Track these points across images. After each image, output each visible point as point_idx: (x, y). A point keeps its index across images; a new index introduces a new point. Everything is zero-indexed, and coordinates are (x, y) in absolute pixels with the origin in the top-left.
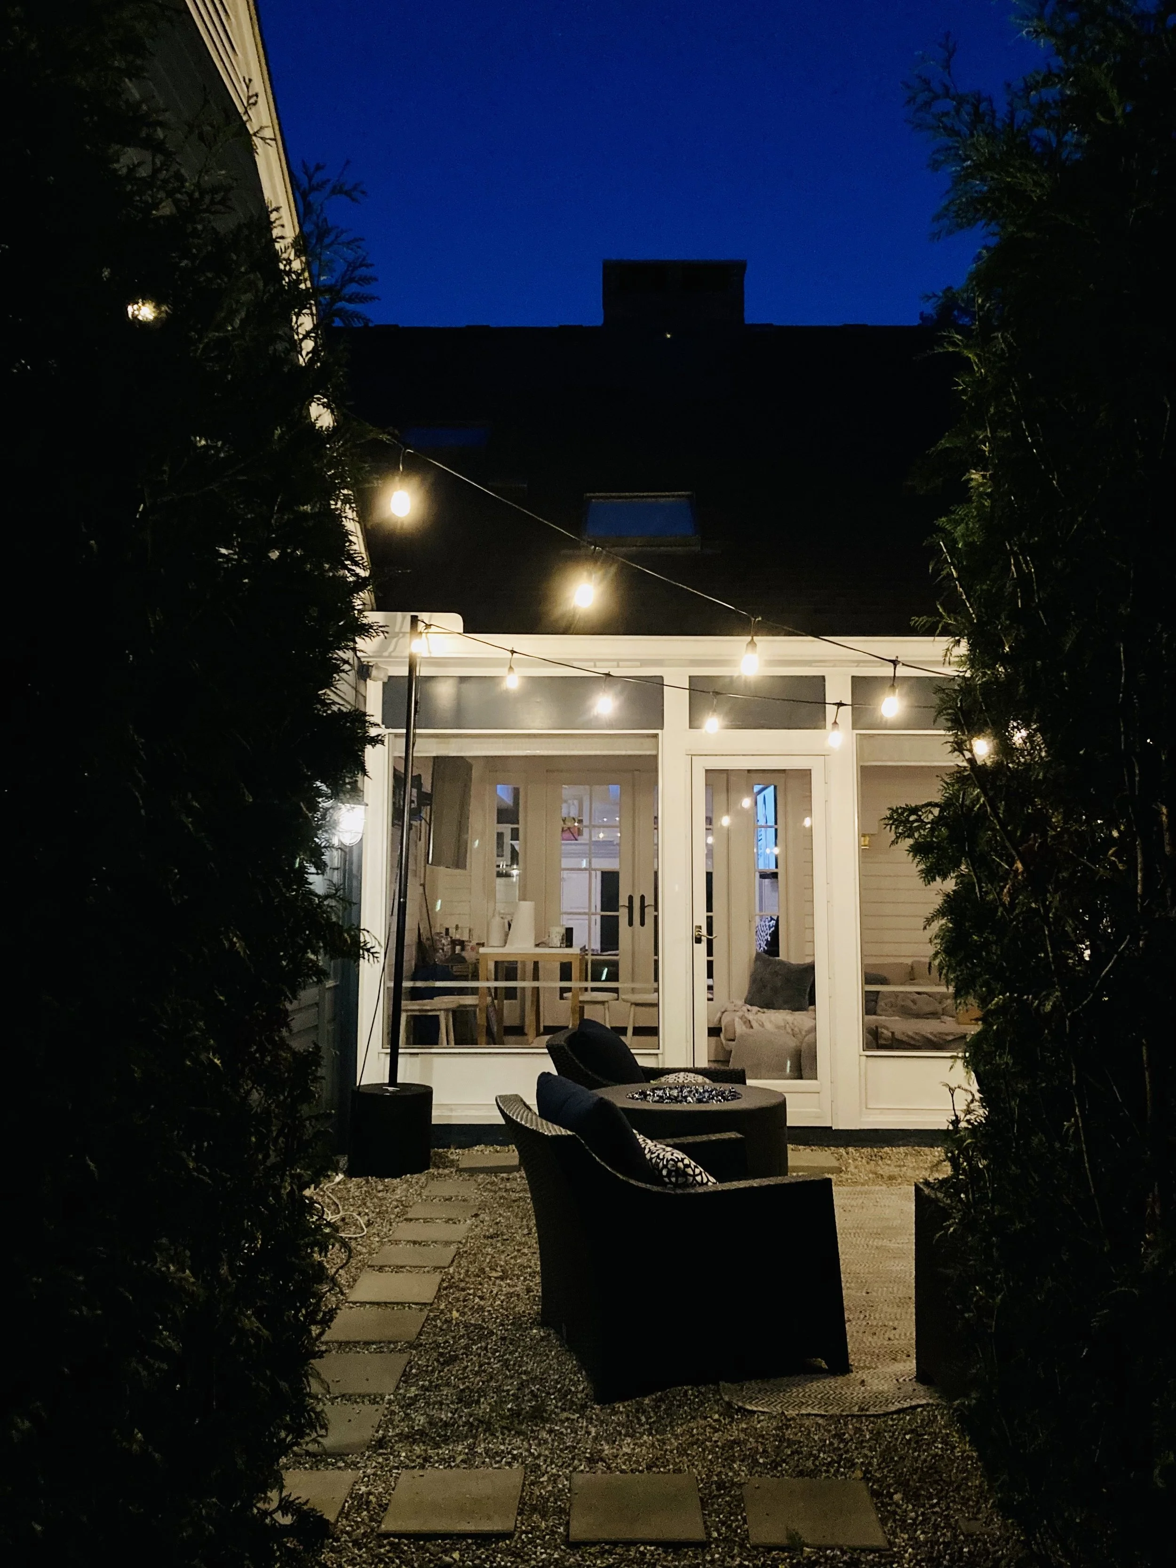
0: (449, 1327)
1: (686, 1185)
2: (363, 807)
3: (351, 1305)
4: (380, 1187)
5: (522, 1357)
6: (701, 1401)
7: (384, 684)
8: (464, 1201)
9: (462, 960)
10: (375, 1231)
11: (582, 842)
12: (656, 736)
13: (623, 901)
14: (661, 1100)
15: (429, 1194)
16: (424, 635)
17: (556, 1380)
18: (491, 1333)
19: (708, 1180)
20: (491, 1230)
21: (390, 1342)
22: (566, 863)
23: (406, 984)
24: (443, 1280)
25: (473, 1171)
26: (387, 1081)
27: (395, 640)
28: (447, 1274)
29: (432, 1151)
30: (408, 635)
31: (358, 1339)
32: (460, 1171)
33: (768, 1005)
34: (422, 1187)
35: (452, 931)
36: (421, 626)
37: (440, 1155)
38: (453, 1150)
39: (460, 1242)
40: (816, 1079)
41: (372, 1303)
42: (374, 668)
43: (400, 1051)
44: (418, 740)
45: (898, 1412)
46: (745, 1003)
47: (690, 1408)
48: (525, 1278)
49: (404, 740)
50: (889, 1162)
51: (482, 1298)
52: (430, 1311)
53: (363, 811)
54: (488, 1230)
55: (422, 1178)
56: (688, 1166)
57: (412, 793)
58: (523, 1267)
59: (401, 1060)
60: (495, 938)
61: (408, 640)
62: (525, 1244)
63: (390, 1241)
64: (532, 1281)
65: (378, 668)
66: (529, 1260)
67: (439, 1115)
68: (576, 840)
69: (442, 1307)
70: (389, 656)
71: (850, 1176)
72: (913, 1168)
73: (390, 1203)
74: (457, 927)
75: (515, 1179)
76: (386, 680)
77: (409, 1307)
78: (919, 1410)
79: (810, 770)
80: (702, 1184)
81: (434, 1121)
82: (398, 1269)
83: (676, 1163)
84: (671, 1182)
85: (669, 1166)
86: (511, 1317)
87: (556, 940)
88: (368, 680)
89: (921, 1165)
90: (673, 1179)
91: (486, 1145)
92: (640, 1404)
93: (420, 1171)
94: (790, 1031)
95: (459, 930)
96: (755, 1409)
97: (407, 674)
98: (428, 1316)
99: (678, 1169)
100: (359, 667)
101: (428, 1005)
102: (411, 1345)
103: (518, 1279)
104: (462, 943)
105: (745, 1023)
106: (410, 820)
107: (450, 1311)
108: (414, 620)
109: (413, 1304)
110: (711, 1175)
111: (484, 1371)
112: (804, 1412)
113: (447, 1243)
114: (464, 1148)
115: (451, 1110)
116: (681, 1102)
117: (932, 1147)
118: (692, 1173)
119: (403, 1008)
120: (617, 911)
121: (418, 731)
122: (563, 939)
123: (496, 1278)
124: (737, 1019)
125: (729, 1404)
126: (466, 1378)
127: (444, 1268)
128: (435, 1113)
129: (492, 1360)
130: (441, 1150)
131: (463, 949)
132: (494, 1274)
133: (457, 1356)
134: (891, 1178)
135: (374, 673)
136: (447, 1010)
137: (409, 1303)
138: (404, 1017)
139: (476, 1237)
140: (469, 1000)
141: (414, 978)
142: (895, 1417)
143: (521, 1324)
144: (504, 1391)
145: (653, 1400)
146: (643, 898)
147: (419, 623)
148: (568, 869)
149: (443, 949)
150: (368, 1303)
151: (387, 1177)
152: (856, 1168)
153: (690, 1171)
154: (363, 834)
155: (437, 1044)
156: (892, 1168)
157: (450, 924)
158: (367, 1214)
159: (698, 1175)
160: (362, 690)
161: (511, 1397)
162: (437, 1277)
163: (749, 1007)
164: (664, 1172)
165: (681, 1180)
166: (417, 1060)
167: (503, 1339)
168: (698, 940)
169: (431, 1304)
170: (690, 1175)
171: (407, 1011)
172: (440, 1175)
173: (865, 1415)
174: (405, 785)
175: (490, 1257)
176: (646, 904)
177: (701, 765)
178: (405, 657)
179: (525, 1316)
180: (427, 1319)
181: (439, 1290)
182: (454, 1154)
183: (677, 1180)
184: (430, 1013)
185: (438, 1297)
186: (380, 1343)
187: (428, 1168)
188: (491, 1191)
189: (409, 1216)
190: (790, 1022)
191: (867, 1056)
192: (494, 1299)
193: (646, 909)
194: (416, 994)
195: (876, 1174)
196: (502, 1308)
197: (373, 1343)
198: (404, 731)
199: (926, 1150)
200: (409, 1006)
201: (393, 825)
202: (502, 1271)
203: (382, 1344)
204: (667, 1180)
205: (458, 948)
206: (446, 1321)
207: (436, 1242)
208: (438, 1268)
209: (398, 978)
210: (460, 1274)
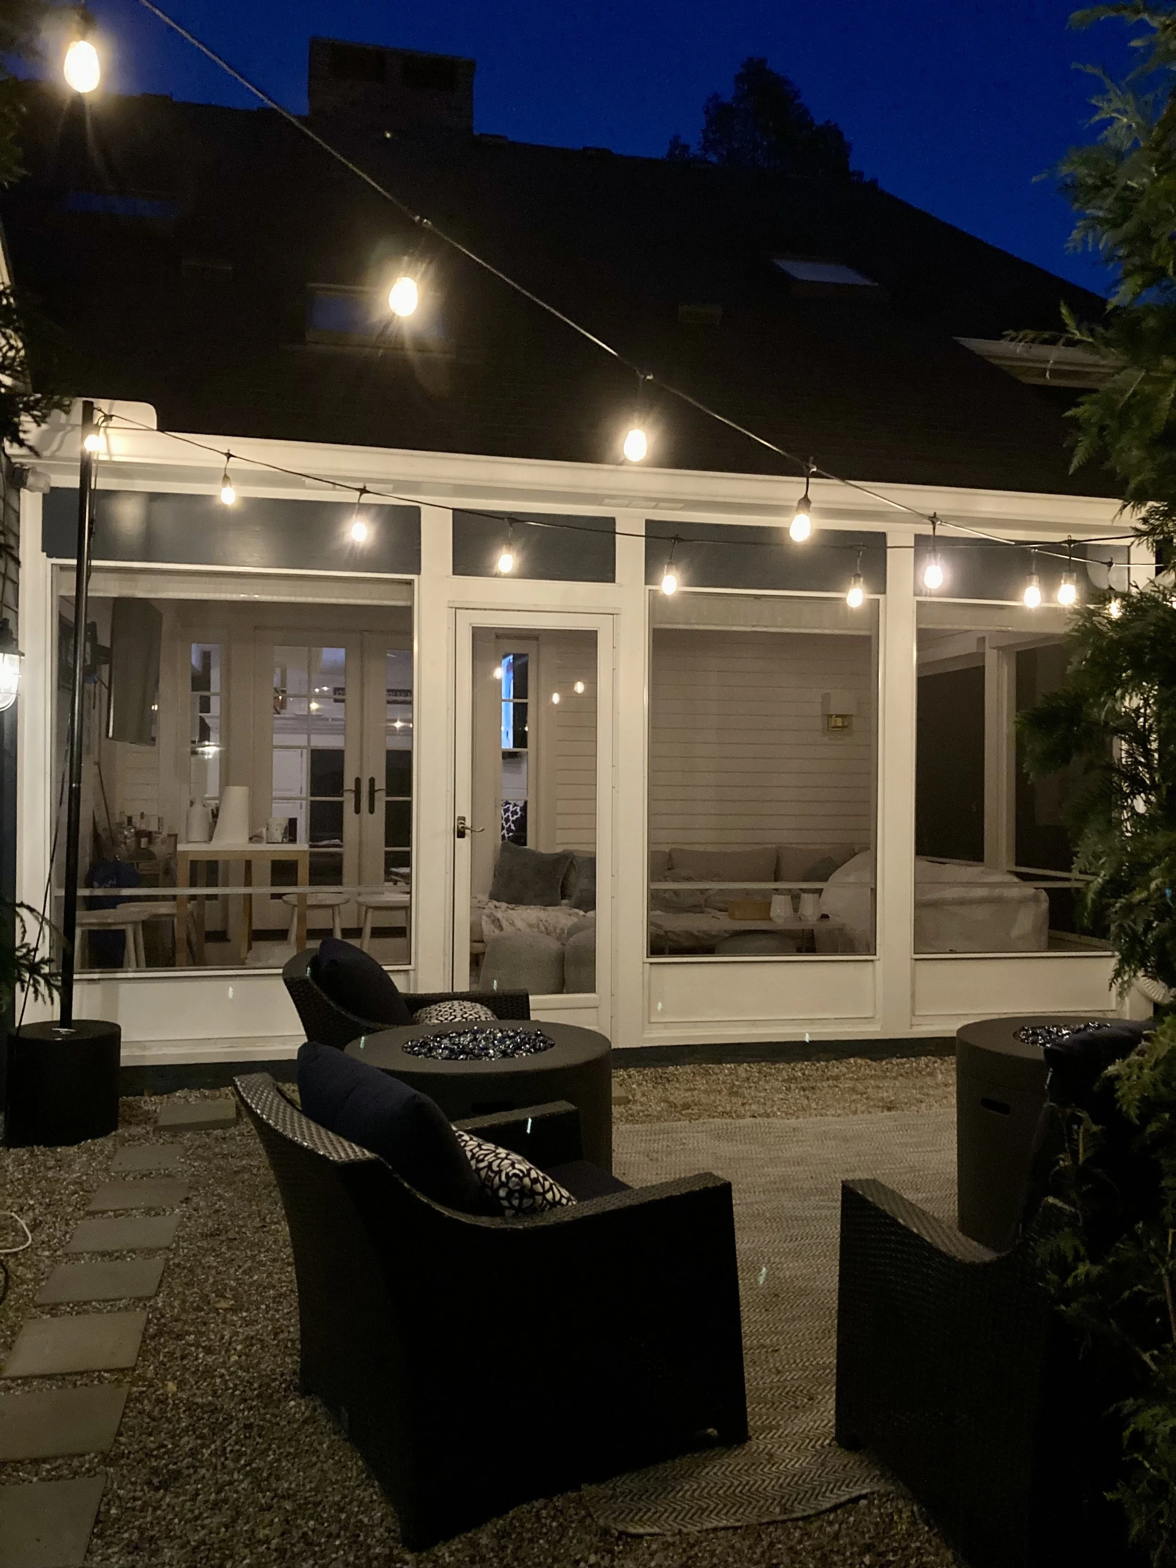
0: (163, 1412)
1: (534, 1210)
2: (17, 657)
3: (9, 1382)
4: (52, 1163)
5: (278, 1460)
6: (561, 1525)
7: (44, 495)
8: (168, 1176)
9: (149, 856)
10: (44, 1237)
11: (287, 716)
12: (410, 583)
13: (349, 783)
14: (453, 1055)
15: (120, 1168)
16: (102, 430)
17: (337, 1504)
18: (230, 1419)
19: (562, 1196)
20: (210, 1224)
21: (72, 1456)
22: (278, 739)
23: (82, 892)
24: (149, 1321)
25: (176, 1130)
26: (57, 1017)
27: (61, 434)
28: (155, 1309)
29: (121, 1099)
30: (80, 429)
31: (19, 1456)
32: (159, 1130)
33: (516, 900)
34: (109, 1158)
35: (136, 821)
36: (98, 417)
37: (130, 1106)
38: (147, 1098)
39: (168, 1248)
40: (595, 992)
41: (43, 1377)
42: (30, 474)
43: (76, 977)
44: (93, 575)
45: (834, 1509)
46: (490, 898)
47: (548, 1542)
48: (267, 1306)
49: (75, 574)
50: (678, 1085)
51: (208, 1351)
52: (133, 1384)
53: (17, 663)
54: (205, 1225)
55: (106, 1143)
56: (535, 1181)
57: (84, 649)
58: (262, 1288)
59: (77, 989)
60: (198, 830)
61: (80, 435)
62: (259, 1245)
63: (67, 1255)
64: (277, 1311)
65: (35, 473)
66: (270, 1275)
67: (128, 1056)
68: (279, 713)
69: (150, 1373)
70: (52, 457)
71: (640, 1108)
72: (705, 1091)
73: (66, 1188)
74: (142, 815)
75: (233, 1138)
76: (47, 491)
77: (100, 1379)
78: (863, 1502)
79: (596, 631)
80: (555, 1204)
81: (123, 1064)
82: (81, 1307)
83: (521, 1179)
84: (512, 1207)
85: (511, 1185)
86: (256, 1385)
87: (278, 835)
88: (22, 489)
89: (714, 1087)
90: (516, 1202)
91: (190, 1088)
92: (474, 1544)
93: (104, 1133)
94: (543, 929)
95: (145, 819)
96: (641, 1531)
97: (77, 486)
98: (129, 1394)
99: (523, 1187)
100: (8, 468)
101: (109, 917)
102: (107, 1459)
103: (258, 1308)
104: (149, 835)
105: (493, 921)
106: (84, 681)
107: (163, 1380)
108: (89, 410)
109: (106, 1371)
110: (562, 1186)
111: (225, 1501)
112: (708, 1525)
113: (151, 1252)
114: (162, 1094)
115: (144, 1048)
116: (478, 1057)
117: (721, 1063)
118: (541, 1190)
119: (77, 921)
120: (342, 795)
121: (94, 563)
122: (285, 833)
123: (225, 1310)
124: (484, 917)
125: (606, 1532)
126: (197, 1518)
127: (149, 1298)
128: (123, 1053)
129: (236, 1476)
130: (131, 1098)
131: (150, 842)
132: (223, 1304)
133: (179, 1472)
134: (686, 1106)
135: (31, 480)
136: (135, 923)
137: (99, 1371)
138: (78, 931)
139: (190, 1239)
140: (164, 909)
141: (89, 885)
142: (832, 1517)
143: (271, 1395)
144: (260, 1542)
145: (494, 1536)
146: (372, 781)
147: (95, 411)
148: (281, 747)
149: (125, 843)
150: (35, 1377)
151: (61, 1145)
152: (644, 1095)
153: (538, 1188)
154: (18, 695)
155: (122, 967)
156: (683, 1094)
157: (133, 810)
158: (32, 1207)
159: (548, 1191)
160: (14, 504)
161: (275, 1554)
162: (139, 1317)
163: (497, 904)
164: (502, 1193)
165: (527, 1202)
166: (97, 988)
167: (248, 1427)
168: (461, 834)
169: (134, 1369)
170: (539, 1194)
171: (82, 925)
172: (133, 1138)
173: (792, 1520)
174: (76, 635)
175: (213, 1272)
176: (376, 788)
177: (468, 621)
178: (75, 460)
179: (275, 1380)
180: (129, 1400)
181: (144, 1341)
182: (150, 1103)
183: (521, 1203)
184: (113, 928)
185: (143, 1353)
186: (56, 1458)
187: (115, 1128)
188: (203, 1159)
189: (92, 1208)
190: (544, 919)
191: (651, 964)
192: (227, 1351)
193: (377, 795)
194: (93, 903)
195: (667, 1102)
196: (241, 1368)
197: (45, 1461)
198: (74, 562)
199: (715, 1067)
200: (86, 918)
201: (59, 687)
202: (234, 1297)
203: (60, 1461)
204: (505, 1203)
205: (144, 841)
206: (158, 1401)
207: (133, 1251)
208: (140, 1299)
209: (70, 883)
210: (173, 1307)
